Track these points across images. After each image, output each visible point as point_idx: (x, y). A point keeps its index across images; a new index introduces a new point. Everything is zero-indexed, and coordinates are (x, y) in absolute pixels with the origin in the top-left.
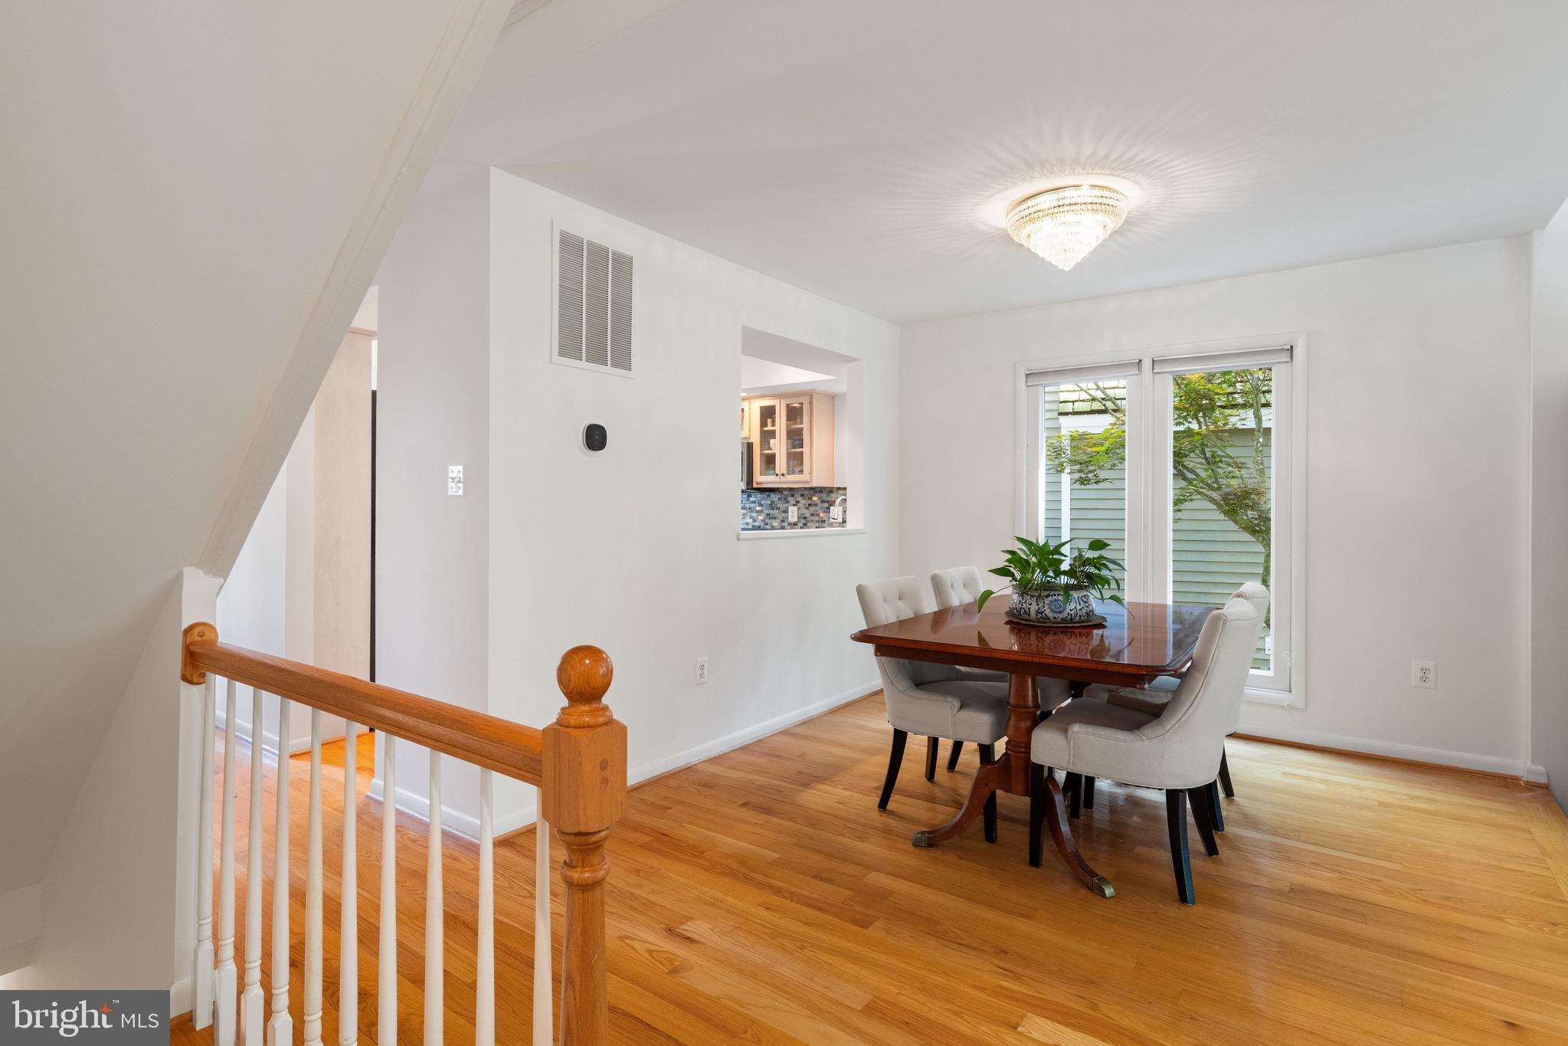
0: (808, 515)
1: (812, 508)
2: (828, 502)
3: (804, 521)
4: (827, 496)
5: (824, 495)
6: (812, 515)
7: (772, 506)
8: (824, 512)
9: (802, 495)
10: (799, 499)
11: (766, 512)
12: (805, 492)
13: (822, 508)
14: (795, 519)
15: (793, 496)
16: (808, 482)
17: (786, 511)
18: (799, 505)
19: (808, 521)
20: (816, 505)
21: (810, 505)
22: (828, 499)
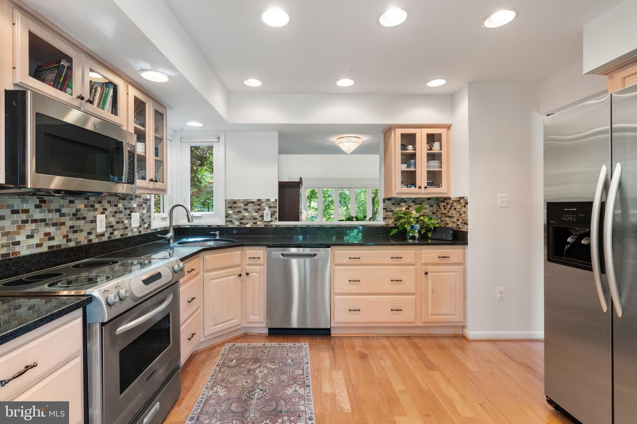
0: (114, 223)
1: (118, 217)
2: (129, 208)
3: (110, 230)
4: (129, 202)
5: (126, 202)
6: (118, 222)
7: (76, 216)
8: (127, 219)
9: (109, 202)
10: (107, 206)
11: (71, 223)
12: (112, 199)
13: (125, 215)
14: (103, 229)
15: (100, 202)
17: (94, 221)
18: (106, 213)
19: (115, 230)
20: (121, 212)
21: (116, 212)
22: (130, 206)
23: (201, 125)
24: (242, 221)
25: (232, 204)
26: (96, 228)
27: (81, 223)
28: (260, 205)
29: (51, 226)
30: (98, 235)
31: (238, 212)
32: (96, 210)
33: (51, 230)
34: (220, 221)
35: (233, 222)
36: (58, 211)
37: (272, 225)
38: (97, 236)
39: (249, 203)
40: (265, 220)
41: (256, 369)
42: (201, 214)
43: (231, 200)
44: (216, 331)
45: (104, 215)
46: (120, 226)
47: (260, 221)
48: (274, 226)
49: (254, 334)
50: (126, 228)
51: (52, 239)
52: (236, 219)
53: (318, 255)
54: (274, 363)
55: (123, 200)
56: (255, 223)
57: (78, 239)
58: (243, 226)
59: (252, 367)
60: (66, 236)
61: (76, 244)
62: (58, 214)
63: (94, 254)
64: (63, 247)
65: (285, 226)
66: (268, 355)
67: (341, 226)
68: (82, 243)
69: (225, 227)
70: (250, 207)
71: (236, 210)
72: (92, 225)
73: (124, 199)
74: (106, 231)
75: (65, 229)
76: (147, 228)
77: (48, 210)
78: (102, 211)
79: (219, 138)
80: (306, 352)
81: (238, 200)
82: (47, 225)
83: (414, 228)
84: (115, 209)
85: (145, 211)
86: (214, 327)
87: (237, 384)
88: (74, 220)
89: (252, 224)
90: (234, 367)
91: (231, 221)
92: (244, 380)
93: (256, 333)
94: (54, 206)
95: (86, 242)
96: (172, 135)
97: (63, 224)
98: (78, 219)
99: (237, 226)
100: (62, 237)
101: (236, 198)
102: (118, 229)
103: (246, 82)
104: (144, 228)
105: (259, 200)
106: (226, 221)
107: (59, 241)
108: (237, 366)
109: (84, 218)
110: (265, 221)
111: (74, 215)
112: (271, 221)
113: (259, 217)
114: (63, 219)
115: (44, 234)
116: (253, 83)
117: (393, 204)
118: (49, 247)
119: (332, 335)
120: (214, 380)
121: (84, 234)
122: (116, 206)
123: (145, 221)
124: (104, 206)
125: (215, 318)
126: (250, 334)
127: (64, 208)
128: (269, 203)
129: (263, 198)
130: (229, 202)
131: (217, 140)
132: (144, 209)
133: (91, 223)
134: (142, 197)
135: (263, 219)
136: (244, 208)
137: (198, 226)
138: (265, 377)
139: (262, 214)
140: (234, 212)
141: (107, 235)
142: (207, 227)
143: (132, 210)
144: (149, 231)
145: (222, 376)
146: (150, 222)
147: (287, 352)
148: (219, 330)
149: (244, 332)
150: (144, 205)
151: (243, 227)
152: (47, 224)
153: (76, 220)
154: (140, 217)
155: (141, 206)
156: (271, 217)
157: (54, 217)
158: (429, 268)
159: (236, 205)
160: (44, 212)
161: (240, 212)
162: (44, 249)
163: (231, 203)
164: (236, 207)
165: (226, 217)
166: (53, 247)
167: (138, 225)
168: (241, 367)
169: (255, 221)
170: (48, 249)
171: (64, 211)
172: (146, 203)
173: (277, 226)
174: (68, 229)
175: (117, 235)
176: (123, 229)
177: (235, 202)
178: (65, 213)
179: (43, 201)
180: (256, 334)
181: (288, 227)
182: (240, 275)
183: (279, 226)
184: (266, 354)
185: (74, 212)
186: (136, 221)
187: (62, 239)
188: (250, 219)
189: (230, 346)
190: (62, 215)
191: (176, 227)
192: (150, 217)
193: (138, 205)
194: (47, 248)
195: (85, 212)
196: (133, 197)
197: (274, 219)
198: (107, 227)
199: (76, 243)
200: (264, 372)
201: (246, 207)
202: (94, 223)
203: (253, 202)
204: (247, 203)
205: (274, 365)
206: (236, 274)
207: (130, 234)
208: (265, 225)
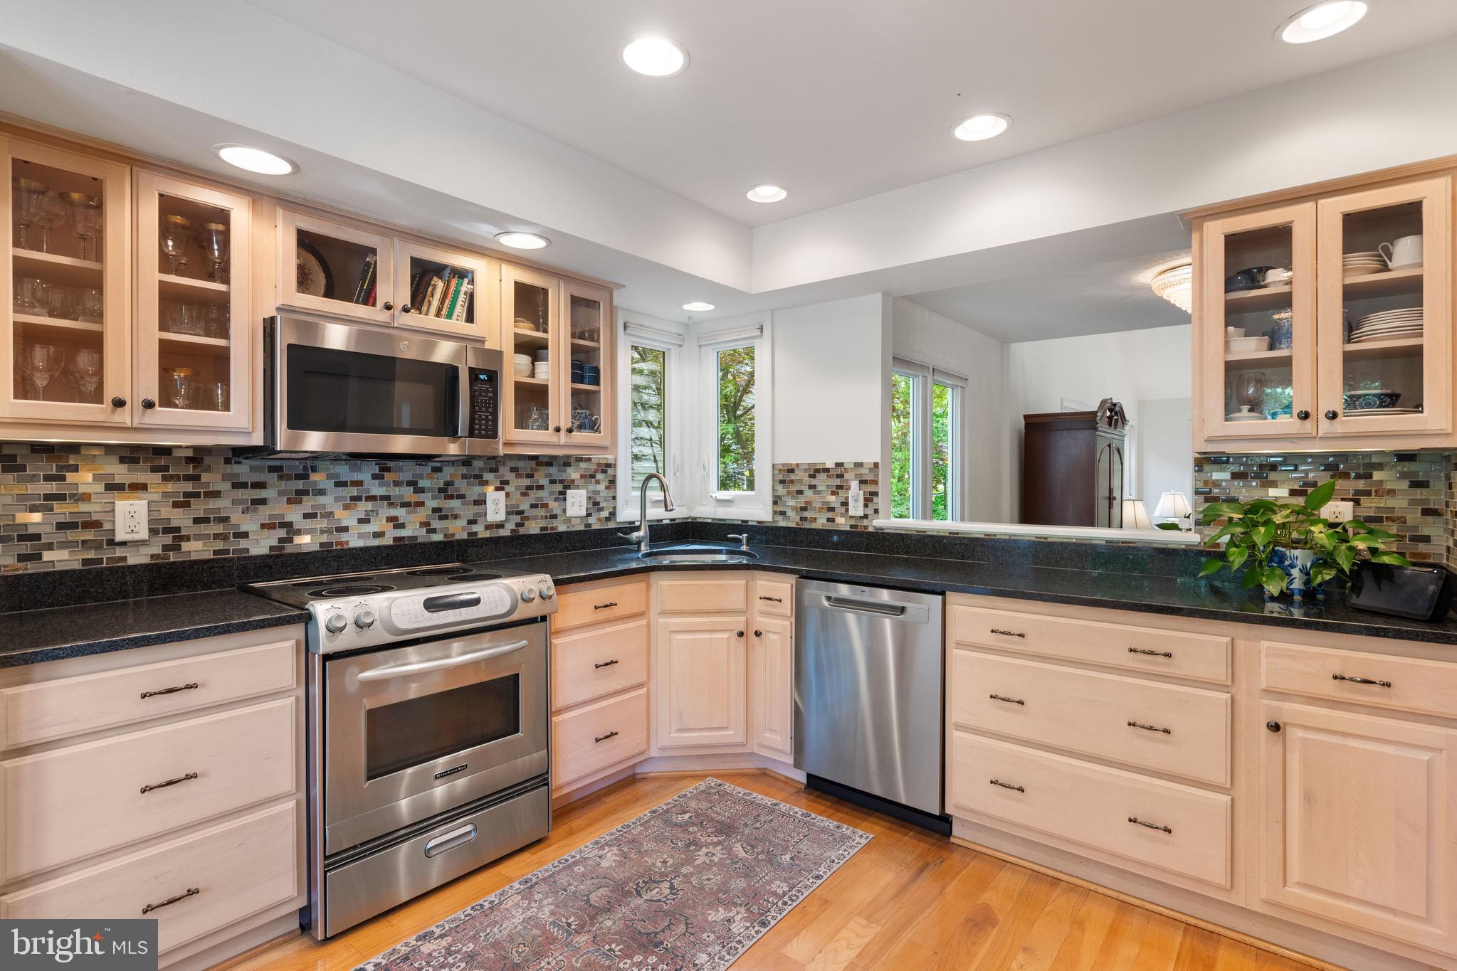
0: (525, 506)
1: (534, 496)
2: (562, 481)
3: (518, 519)
4: (560, 471)
5: (553, 470)
6: (534, 506)
7: (446, 491)
8: (556, 500)
9: (513, 470)
10: (510, 476)
11: (435, 504)
12: (520, 464)
13: (551, 493)
14: (501, 516)
15: (494, 470)
16: (605, 448)
17: (481, 502)
18: (508, 488)
19: (527, 518)
20: (541, 488)
21: (529, 488)
22: (563, 476)
23: (711, 307)
24: (806, 514)
25: (785, 474)
26: (486, 515)
27: (455, 504)
28: (840, 476)
29: (399, 507)
30: (489, 525)
31: (797, 494)
32: (486, 483)
33: (400, 512)
34: (763, 511)
35: (788, 514)
36: (411, 483)
37: (866, 527)
38: (488, 527)
39: (817, 471)
40: (851, 513)
41: (707, 845)
42: (731, 496)
43: (783, 464)
44: (684, 743)
45: (502, 494)
46: (541, 512)
47: (842, 515)
48: (871, 529)
49: (778, 776)
50: (555, 517)
51: (402, 526)
52: (792, 509)
53: (909, 611)
54: (753, 847)
55: (546, 466)
56: (831, 520)
57: (448, 530)
58: (806, 525)
59: (703, 839)
60: (426, 524)
61: (444, 538)
62: (412, 488)
63: (478, 556)
64: (419, 540)
65: (897, 532)
66: (759, 829)
67: (1046, 538)
68: (458, 537)
69: (772, 525)
70: (822, 481)
71: (794, 488)
72: (477, 509)
73: (549, 464)
74: (507, 520)
75: (423, 514)
76: (608, 519)
77: (394, 481)
78: (499, 485)
79: (761, 329)
80: (846, 853)
81: (797, 465)
82: (391, 505)
83: (1287, 563)
84: (527, 482)
85: (601, 487)
86: (678, 735)
87: (646, 858)
88: (441, 499)
89: (825, 521)
90: (676, 825)
91: (783, 513)
92: (665, 856)
93: (782, 775)
94: (406, 476)
95: (464, 536)
96: (680, 333)
97: (421, 504)
98: (451, 497)
99: (794, 525)
100: (418, 524)
101: (793, 460)
102: (535, 518)
103: (751, 196)
104: (599, 520)
105: (839, 465)
106: (775, 512)
107: (412, 530)
108: (681, 826)
109: (461, 497)
110: (851, 517)
111: (440, 490)
112: (866, 516)
113: (839, 505)
114: (421, 497)
115: (387, 518)
116: (767, 194)
117: (1235, 476)
118: (395, 539)
119: (952, 840)
120: (621, 835)
121: (462, 523)
122: (530, 476)
123: (602, 505)
124: (503, 476)
125: (680, 714)
126: (773, 775)
127: (422, 479)
128: (862, 471)
129: (849, 459)
130: (780, 470)
131: (758, 333)
132: (598, 482)
133: (474, 505)
134: (593, 461)
135: (847, 510)
136: (808, 484)
137: (724, 520)
138: (708, 867)
139: (846, 497)
140: (788, 493)
141: (510, 526)
142: (740, 523)
143: (568, 485)
144: (611, 525)
145: (640, 833)
146: (614, 508)
147: (805, 836)
148: (690, 743)
149: (760, 765)
150: (599, 476)
151: (806, 527)
152: (393, 504)
153: (445, 499)
154: (589, 498)
155: (592, 476)
156: (866, 506)
157: (407, 493)
158: (1288, 711)
159: (792, 477)
160: (387, 485)
161: (800, 492)
162: (388, 541)
163: (783, 473)
164: (792, 482)
165: (775, 503)
166: (402, 539)
167: (584, 513)
168: (687, 830)
169: (830, 515)
170: (394, 541)
171: (422, 483)
172: (604, 471)
173: (878, 529)
174: (430, 513)
175: (533, 528)
176: (546, 517)
177: (791, 471)
178: (424, 488)
179: (385, 469)
180: (783, 779)
181: (901, 534)
182: (741, 634)
183: (883, 529)
184: (758, 825)
185: (442, 486)
186: (577, 504)
187: (418, 527)
188: (821, 508)
189: (713, 784)
190: (422, 490)
191: (690, 520)
192: (614, 498)
193: (583, 476)
194: (392, 540)
195: (461, 486)
196: (572, 460)
197: (873, 512)
198: (508, 513)
199: (445, 536)
200: (714, 858)
201: (813, 482)
202: (481, 504)
203: (826, 470)
204: (815, 471)
205: (746, 852)
206: (733, 630)
207: (562, 528)
208: (852, 526)
